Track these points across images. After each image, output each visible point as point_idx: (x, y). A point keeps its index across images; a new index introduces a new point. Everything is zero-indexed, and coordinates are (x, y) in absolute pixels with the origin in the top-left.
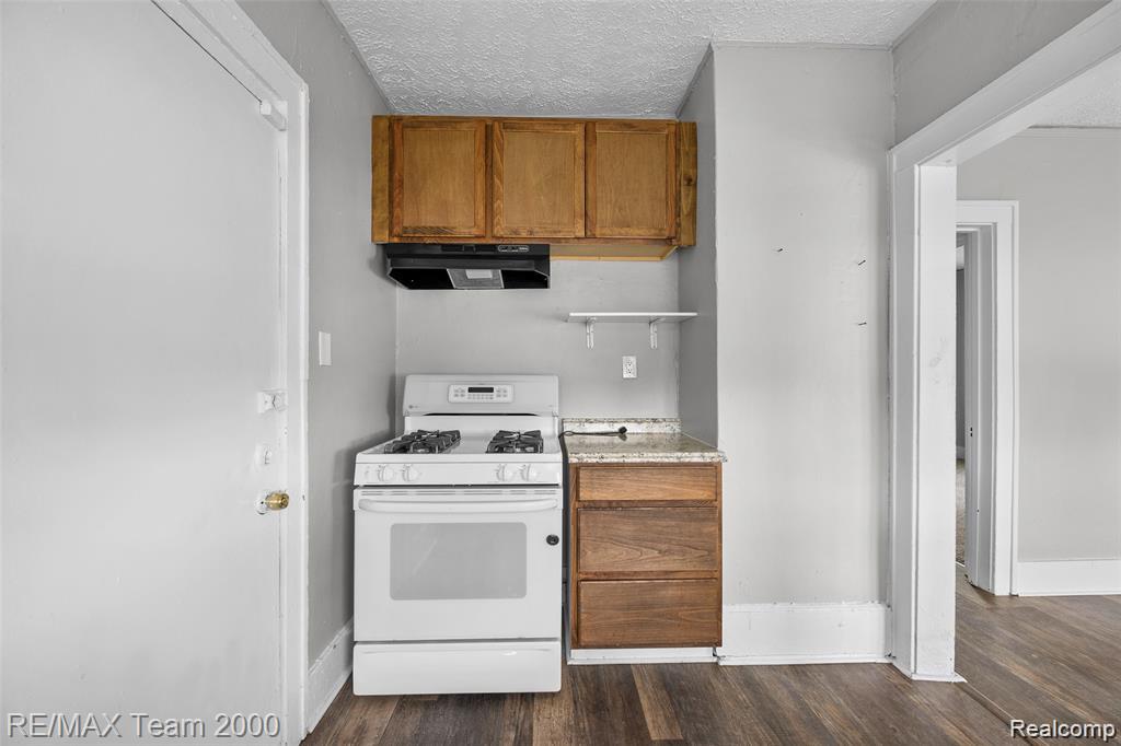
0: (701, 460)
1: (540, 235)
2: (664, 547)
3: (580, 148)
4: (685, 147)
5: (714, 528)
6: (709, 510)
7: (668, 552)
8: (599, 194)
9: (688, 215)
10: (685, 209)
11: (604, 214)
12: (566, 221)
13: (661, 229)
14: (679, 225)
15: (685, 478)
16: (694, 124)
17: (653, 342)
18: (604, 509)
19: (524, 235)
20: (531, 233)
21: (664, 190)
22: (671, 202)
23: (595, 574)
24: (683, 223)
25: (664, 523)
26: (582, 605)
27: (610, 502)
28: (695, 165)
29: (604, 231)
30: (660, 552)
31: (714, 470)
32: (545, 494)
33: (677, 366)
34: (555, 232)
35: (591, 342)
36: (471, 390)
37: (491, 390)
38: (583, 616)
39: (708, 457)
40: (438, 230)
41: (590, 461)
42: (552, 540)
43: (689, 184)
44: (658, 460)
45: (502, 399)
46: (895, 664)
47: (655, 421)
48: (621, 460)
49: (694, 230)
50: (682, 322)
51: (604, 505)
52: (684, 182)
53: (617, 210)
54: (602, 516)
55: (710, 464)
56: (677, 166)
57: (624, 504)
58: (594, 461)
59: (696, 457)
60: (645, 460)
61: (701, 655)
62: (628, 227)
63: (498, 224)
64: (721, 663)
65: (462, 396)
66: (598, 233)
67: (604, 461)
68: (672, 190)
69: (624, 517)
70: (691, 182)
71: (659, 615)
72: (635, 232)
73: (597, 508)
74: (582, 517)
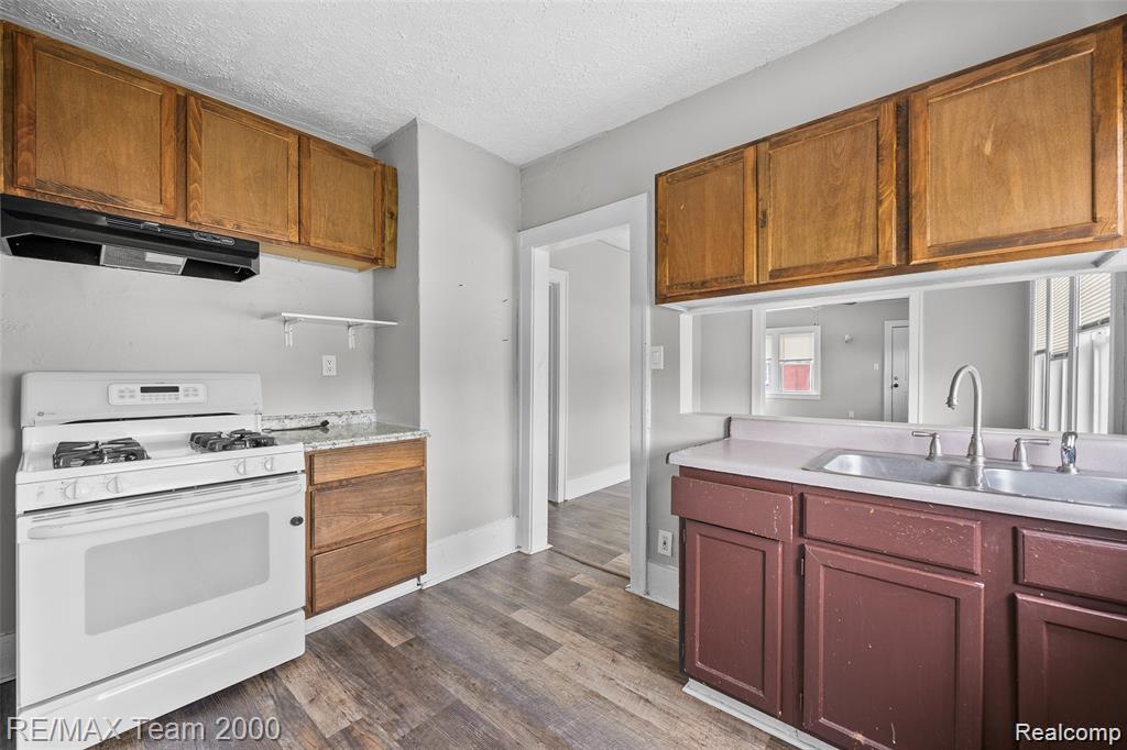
0: (413, 437)
1: (248, 232)
2: (386, 509)
3: (294, 157)
4: (388, 186)
5: (422, 487)
6: (419, 475)
7: (390, 512)
8: (313, 207)
9: (390, 242)
10: (388, 239)
11: (317, 225)
12: (278, 223)
13: (370, 250)
14: (384, 249)
15: (403, 452)
16: (395, 169)
17: (352, 344)
18: (337, 488)
19: (229, 227)
20: (239, 227)
21: (372, 218)
22: (378, 230)
23: (328, 546)
24: (387, 249)
25: (386, 490)
26: (317, 576)
27: (340, 481)
28: (397, 203)
29: (317, 242)
30: (384, 514)
31: (419, 445)
32: (289, 482)
33: (372, 364)
34: (267, 232)
35: (290, 341)
36: (144, 390)
37: (176, 389)
38: (318, 586)
39: (416, 435)
40: (103, 197)
41: (323, 448)
42: (296, 521)
43: (391, 217)
44: (381, 441)
45: (192, 399)
46: (521, 550)
47: (353, 413)
48: (351, 444)
49: (395, 255)
50: (377, 328)
51: (334, 484)
52: (387, 215)
53: (330, 225)
54: (334, 494)
55: (419, 440)
56: (383, 200)
57: (353, 481)
58: (328, 447)
59: (409, 436)
60: (371, 442)
61: (409, 587)
62: (341, 242)
63: (195, 208)
64: (424, 588)
65: (132, 397)
66: (313, 241)
67: (337, 446)
68: (380, 220)
69: (355, 491)
70: (394, 216)
71: (383, 564)
72: (346, 248)
73: (330, 489)
74: (317, 499)
